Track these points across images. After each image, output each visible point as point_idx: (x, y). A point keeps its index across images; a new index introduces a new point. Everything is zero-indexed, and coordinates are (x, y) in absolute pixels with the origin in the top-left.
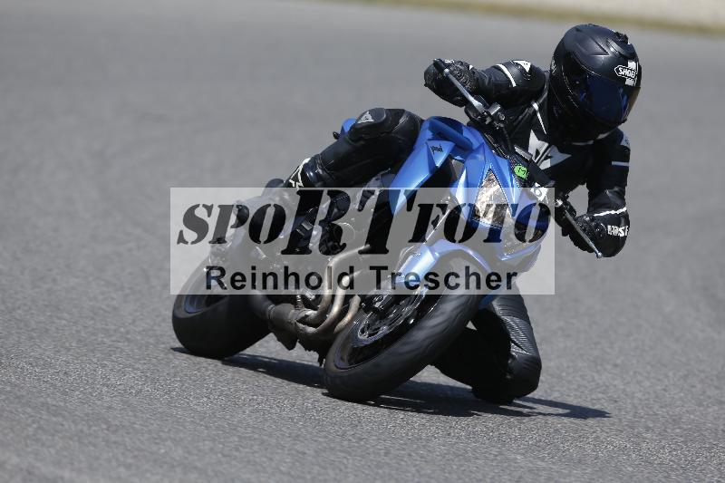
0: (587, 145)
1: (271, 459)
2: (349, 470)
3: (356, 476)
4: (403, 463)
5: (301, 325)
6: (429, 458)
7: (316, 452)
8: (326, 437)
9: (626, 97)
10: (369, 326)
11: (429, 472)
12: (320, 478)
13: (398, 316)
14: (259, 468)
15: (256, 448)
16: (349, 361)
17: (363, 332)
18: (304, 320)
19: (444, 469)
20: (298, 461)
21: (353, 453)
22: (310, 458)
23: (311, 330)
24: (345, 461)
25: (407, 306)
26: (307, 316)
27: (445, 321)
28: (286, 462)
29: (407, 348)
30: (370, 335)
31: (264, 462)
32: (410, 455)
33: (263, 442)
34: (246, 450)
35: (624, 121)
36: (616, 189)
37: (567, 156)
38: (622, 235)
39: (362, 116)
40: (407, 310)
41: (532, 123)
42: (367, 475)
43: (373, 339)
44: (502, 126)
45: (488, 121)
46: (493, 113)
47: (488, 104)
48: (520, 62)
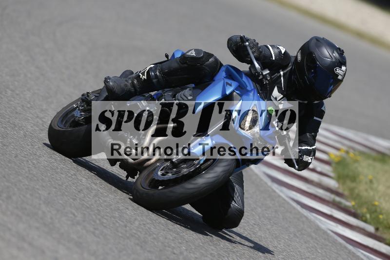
36: (313, 134)
38: (310, 161)
39: (190, 51)
41: (277, 82)
44: (267, 82)
45: (261, 77)
46: (264, 74)
47: (263, 68)
48: (280, 47)
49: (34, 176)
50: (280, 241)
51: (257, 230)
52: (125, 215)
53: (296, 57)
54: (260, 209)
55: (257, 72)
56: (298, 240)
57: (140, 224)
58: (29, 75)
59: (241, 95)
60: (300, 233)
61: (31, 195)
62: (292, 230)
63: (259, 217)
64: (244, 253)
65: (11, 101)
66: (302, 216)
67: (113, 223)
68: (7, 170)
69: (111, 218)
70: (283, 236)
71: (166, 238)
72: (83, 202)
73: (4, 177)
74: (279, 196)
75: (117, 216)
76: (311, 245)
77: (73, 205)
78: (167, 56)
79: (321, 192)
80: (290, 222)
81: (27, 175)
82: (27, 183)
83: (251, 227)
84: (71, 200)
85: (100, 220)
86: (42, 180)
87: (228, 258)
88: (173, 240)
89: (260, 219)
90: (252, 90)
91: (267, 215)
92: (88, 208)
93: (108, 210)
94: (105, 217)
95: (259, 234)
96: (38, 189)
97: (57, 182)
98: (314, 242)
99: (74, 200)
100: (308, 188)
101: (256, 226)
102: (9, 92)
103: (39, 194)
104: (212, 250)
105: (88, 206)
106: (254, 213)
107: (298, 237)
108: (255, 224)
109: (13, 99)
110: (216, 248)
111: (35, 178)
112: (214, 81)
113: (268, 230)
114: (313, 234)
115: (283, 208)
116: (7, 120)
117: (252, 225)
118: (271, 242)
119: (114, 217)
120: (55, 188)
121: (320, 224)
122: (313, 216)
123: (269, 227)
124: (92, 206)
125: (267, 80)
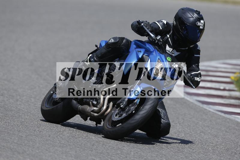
0: (186, 49)
1: (11, 139)
2: (37, 142)
3: (39, 144)
4: (55, 139)
5: (92, 113)
6: (63, 138)
7: (26, 136)
8: (29, 131)
9: (199, 33)
10: (118, 113)
11: (63, 142)
12: (28, 145)
13: (129, 110)
14: (7, 141)
15: (6, 135)
16: (111, 125)
17: (116, 116)
18: (93, 111)
19: (68, 141)
20: (19, 139)
21: (38, 136)
22: (24, 138)
23: (96, 114)
24: (35, 139)
25: (132, 106)
26: (94, 110)
27: (146, 112)
28: (16, 139)
29: (133, 122)
30: (119, 117)
31: (9, 139)
32: (57, 137)
33: (8, 133)
34: (3, 135)
35: (199, 41)
36: (196, 65)
37: (179, 53)
38: (199, 80)
39: (110, 40)
40: (133, 108)
41: (167, 42)
42: (43, 143)
43: (120, 118)
44: (161, 43)
45: (157, 41)
46: (158, 39)
47: (156, 36)
48: (163, 21)
49: (64, 144)
50: (218, 138)
51: (203, 135)
52: (124, 151)
53: (173, 23)
54: (201, 123)
55: (154, 39)
56: (228, 134)
57: (134, 153)
58: (41, 86)
59: (148, 56)
60: (228, 129)
61: (66, 156)
62: (223, 129)
63: (202, 127)
64: (200, 151)
65: (35, 104)
66: (227, 119)
67: (119, 158)
68: (47, 146)
69: (116, 155)
70: (220, 134)
71: (152, 157)
72: (97, 150)
73: (47, 150)
74: (210, 111)
75: (119, 152)
76: (237, 134)
77: (92, 154)
78: (96, 46)
79: (233, 101)
80: (221, 124)
81: (59, 145)
82: (61, 150)
83: (199, 135)
84: (90, 152)
85: (110, 158)
86: (69, 145)
87: (192, 157)
88: (157, 157)
89: (202, 128)
90: (154, 51)
91: (206, 125)
92: (101, 153)
93: (113, 151)
94: (113, 155)
95: (205, 137)
96: (68, 151)
97: (78, 143)
98: (238, 132)
99: (92, 151)
100: (225, 101)
101: (202, 133)
102: (33, 100)
103: (70, 154)
104: (181, 155)
105: (101, 152)
106: (198, 126)
107: (228, 132)
108: (201, 132)
109: (36, 103)
110: (183, 153)
111: (65, 146)
112: (130, 52)
113: (209, 133)
114: (237, 128)
115: (214, 118)
116: (37, 116)
117: (199, 134)
118: (213, 140)
119: (118, 154)
120: (79, 147)
121: (238, 120)
122: (233, 117)
123: (209, 131)
124: (103, 151)
125: (161, 42)
